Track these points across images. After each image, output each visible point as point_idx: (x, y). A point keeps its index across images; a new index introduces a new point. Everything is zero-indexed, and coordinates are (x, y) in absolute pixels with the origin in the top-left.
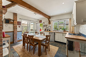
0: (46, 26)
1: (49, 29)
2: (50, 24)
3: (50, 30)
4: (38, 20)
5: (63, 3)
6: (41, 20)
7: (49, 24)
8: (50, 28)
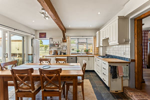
0: (58, 45)
1: (64, 52)
2: (66, 41)
3: (65, 54)
4: (36, 31)
5: (99, 13)
6: (45, 33)
7: (63, 41)
8: (64, 49)
